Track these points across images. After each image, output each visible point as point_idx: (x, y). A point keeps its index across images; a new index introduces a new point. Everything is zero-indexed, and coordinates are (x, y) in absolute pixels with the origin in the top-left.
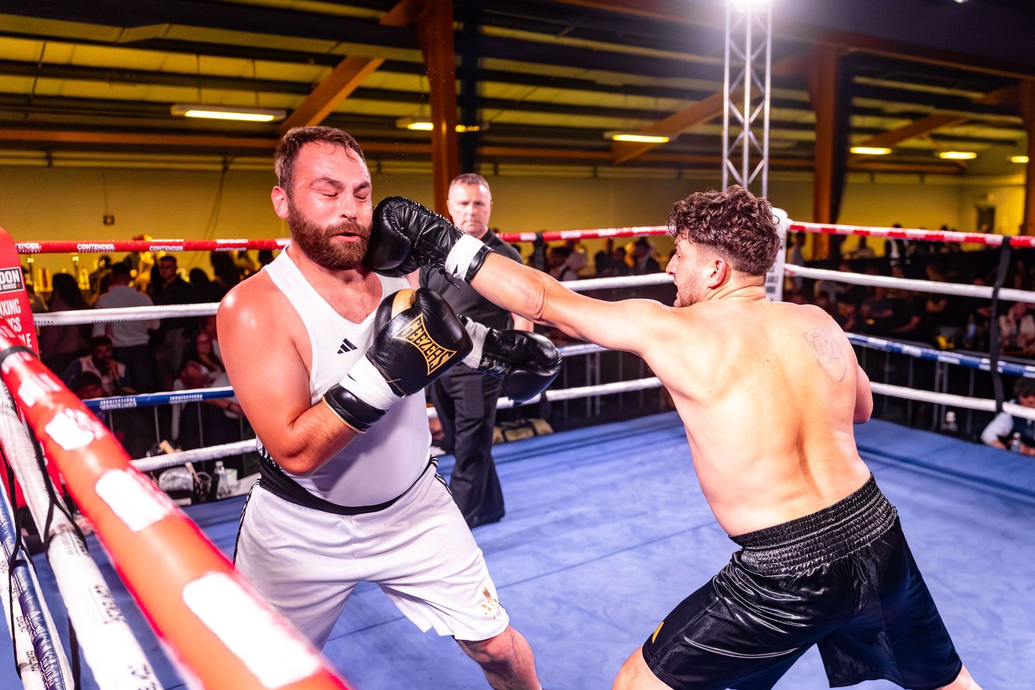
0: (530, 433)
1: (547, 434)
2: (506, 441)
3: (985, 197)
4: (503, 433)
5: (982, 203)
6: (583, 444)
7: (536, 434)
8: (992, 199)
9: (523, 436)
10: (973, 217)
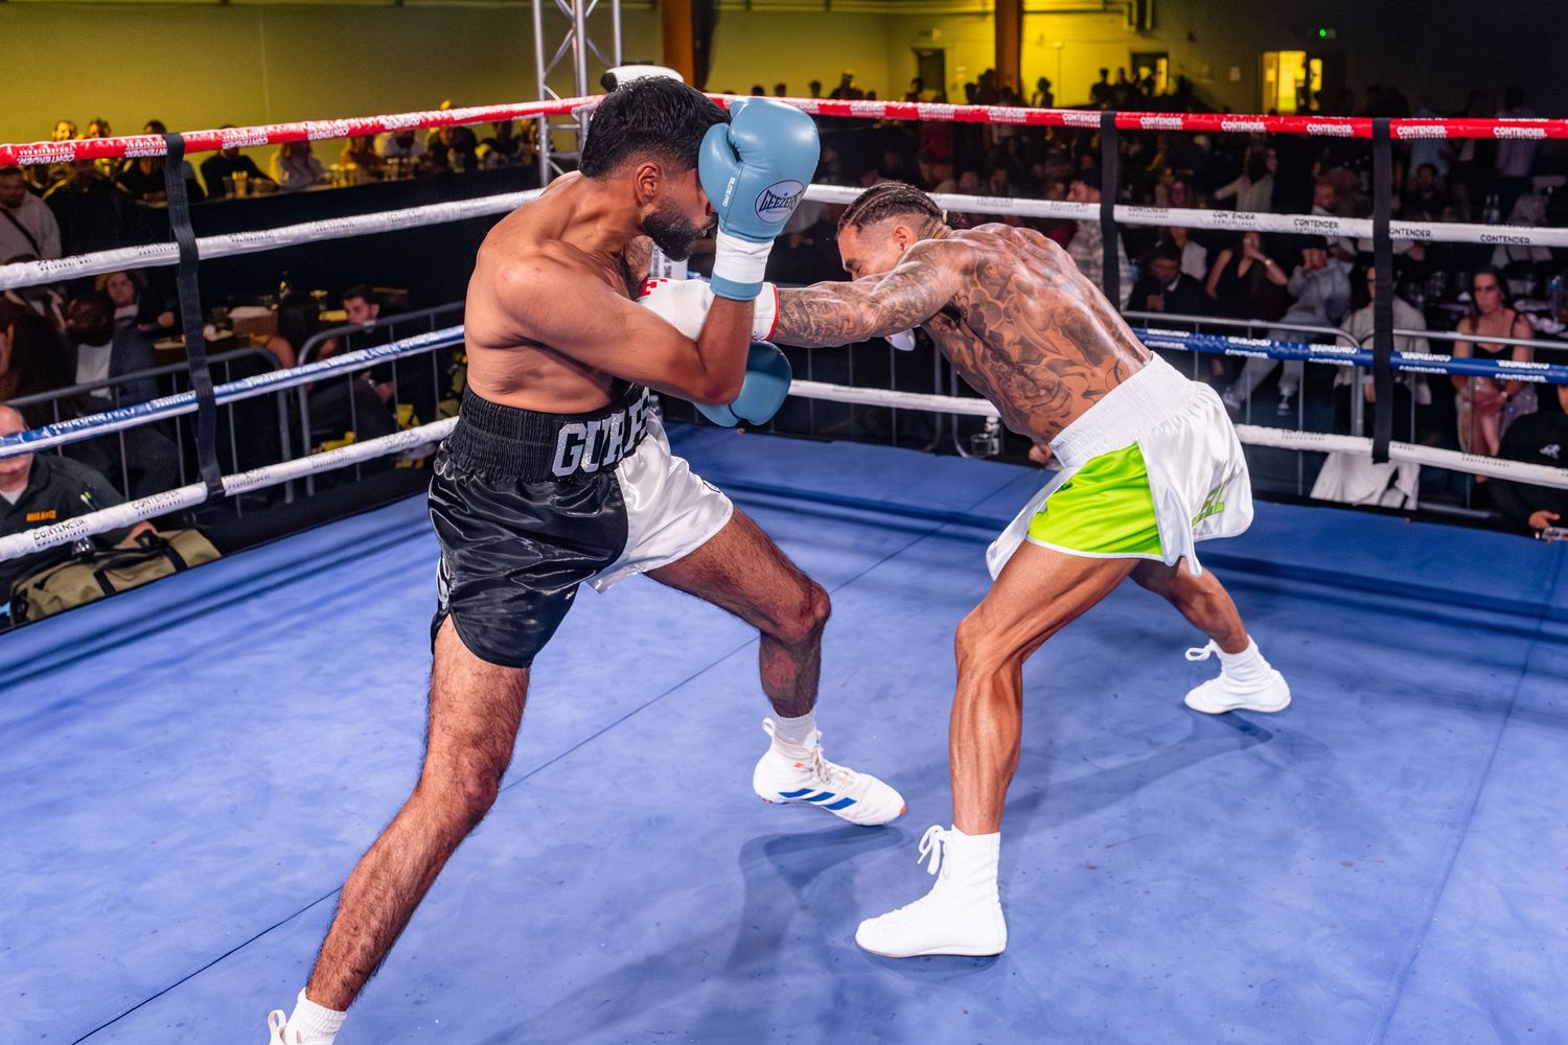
0: (167, 565)
1: (207, 562)
2: (110, 592)
3: (927, 34)
4: (99, 576)
5: (924, 44)
6: (299, 572)
7: (181, 566)
8: (937, 38)
9: (149, 575)
10: (910, 69)
